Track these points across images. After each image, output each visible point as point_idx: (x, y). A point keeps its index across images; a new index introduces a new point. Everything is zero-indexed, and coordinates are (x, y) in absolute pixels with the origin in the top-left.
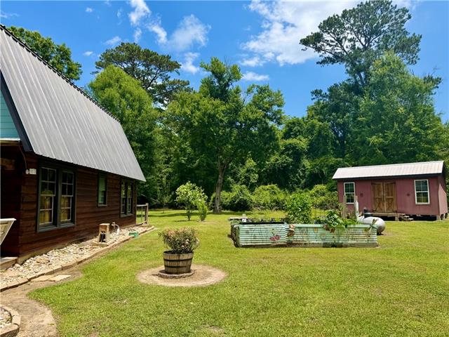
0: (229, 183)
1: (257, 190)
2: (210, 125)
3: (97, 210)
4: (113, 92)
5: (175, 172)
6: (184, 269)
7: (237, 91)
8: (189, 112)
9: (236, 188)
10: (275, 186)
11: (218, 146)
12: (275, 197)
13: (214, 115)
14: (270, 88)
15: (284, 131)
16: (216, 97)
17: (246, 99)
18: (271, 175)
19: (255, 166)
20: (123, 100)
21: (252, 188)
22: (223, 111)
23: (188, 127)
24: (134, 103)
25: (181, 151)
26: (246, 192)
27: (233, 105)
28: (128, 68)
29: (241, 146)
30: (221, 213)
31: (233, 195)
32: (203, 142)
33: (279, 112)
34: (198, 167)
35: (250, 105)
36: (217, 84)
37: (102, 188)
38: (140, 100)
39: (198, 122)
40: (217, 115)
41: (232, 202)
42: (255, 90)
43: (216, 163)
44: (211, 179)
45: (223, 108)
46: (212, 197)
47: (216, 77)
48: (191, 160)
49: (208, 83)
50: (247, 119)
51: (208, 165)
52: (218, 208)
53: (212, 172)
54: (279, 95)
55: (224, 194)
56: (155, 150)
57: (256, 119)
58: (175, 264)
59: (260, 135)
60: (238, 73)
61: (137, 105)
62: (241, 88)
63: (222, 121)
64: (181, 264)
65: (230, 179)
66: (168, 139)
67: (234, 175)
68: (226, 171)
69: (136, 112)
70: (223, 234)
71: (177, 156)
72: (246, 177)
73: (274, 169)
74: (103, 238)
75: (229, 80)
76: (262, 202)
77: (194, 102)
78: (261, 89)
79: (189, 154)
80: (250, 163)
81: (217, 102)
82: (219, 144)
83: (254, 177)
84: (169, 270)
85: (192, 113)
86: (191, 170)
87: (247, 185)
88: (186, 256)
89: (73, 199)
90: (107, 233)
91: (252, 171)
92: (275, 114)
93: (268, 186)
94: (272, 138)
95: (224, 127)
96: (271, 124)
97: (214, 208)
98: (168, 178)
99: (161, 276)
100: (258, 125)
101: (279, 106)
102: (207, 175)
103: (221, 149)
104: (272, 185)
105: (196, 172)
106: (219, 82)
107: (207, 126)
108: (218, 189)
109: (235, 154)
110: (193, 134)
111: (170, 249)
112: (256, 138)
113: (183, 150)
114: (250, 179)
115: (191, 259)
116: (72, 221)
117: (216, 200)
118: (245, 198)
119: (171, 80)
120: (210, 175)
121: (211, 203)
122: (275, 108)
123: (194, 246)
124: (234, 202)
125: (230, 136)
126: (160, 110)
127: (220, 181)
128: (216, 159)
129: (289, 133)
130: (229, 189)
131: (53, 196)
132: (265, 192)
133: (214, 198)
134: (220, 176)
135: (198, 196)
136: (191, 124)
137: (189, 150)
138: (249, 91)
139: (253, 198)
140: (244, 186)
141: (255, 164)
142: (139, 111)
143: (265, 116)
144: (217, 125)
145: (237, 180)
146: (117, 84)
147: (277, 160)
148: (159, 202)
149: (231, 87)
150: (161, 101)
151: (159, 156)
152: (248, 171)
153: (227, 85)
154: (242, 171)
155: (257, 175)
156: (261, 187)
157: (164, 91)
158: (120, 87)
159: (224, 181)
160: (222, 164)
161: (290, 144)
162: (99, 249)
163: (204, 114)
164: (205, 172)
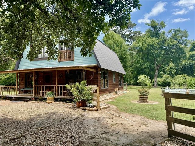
0: (161, 74)
1: (176, 77)
2: (151, 49)
3: (113, 84)
4: (111, 42)
5: (135, 71)
6: (146, 100)
7: (164, 33)
8: (141, 45)
9: (165, 76)
10: (185, 75)
11: (155, 58)
12: (185, 80)
13: (153, 45)
14: (181, 29)
15: (190, 48)
16: (153, 37)
17: (168, 36)
18: (184, 70)
19: (174, 66)
20: (115, 44)
21: (173, 76)
22: (157, 43)
23: (141, 51)
24: (119, 45)
25: (137, 61)
26: (170, 78)
27: (162, 39)
28: (115, 30)
29: (167, 58)
30: (157, 88)
31: (163, 80)
32: (147, 56)
33: (185, 40)
34: (145, 68)
35: (171, 38)
36: (154, 31)
37: (114, 77)
38: (121, 43)
39: (145, 49)
40: (154, 45)
41: (163, 83)
42: (173, 31)
43: (154, 65)
44: (152, 73)
45: (157, 41)
46: (153, 81)
47: (153, 28)
48: (142, 65)
49: (149, 31)
50: (169, 45)
51: (150, 67)
52: (156, 85)
53: (152, 70)
54: (185, 32)
55: (159, 79)
56: (127, 62)
57: (174, 45)
58: (143, 99)
59: (176, 51)
60: (164, 24)
61: (120, 45)
62: (165, 32)
63: (156, 47)
64: (144, 99)
65: (161, 72)
66: (132, 57)
67: (163, 71)
68: (159, 69)
69: (119, 48)
70: (159, 94)
71: (136, 63)
72: (170, 71)
73: (185, 67)
74: (116, 92)
75: (160, 28)
76: (178, 83)
77: (144, 40)
78: (176, 30)
79: (141, 62)
80: (171, 65)
81: (154, 39)
82: (156, 57)
83: (174, 71)
84: (141, 100)
85: (143, 45)
86: (142, 70)
87: (170, 75)
88: (146, 97)
89: (108, 80)
90: (118, 91)
91: (173, 68)
92: (183, 41)
93: (182, 75)
94: (183, 52)
95: (158, 49)
96: (182, 46)
97: (154, 86)
98: (132, 73)
99: (138, 102)
100: (175, 47)
101: (185, 37)
102: (150, 71)
103: (157, 59)
104: (184, 75)
105: (145, 70)
106: (154, 30)
107: (149, 50)
108: (156, 77)
109: (163, 61)
110: (143, 54)
111: (141, 95)
112: (174, 53)
113: (138, 61)
114: (172, 72)
115: (147, 98)
116: (108, 87)
117: (155, 82)
118: (169, 81)
119: (132, 31)
120: (151, 71)
121: (152, 83)
122: (184, 38)
123: (148, 94)
124: (164, 83)
125: (161, 53)
126: (128, 45)
127: (156, 73)
128: (154, 64)
129: (193, 48)
130: (161, 77)
131: (103, 79)
132: (180, 78)
133: (154, 81)
134: (156, 71)
135: (147, 80)
136: (142, 50)
137: (141, 61)
138: (169, 32)
139: (173, 81)
140: (168, 75)
141: (174, 65)
142: (121, 47)
143: (179, 43)
144: (154, 49)
145: (165, 73)
146: (112, 38)
147: (187, 62)
148: (129, 83)
149: (160, 31)
150: (128, 41)
151: (129, 64)
152: (170, 68)
153: (159, 30)
154: (168, 68)
155: (175, 70)
156: (178, 76)
157: (130, 37)
158: (113, 39)
159: (158, 74)
160: (157, 66)
161: (194, 54)
162: (116, 95)
163: (148, 45)
164: (149, 70)
